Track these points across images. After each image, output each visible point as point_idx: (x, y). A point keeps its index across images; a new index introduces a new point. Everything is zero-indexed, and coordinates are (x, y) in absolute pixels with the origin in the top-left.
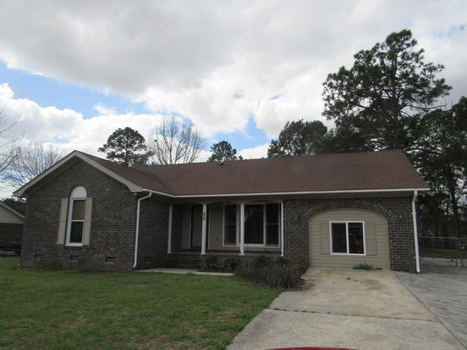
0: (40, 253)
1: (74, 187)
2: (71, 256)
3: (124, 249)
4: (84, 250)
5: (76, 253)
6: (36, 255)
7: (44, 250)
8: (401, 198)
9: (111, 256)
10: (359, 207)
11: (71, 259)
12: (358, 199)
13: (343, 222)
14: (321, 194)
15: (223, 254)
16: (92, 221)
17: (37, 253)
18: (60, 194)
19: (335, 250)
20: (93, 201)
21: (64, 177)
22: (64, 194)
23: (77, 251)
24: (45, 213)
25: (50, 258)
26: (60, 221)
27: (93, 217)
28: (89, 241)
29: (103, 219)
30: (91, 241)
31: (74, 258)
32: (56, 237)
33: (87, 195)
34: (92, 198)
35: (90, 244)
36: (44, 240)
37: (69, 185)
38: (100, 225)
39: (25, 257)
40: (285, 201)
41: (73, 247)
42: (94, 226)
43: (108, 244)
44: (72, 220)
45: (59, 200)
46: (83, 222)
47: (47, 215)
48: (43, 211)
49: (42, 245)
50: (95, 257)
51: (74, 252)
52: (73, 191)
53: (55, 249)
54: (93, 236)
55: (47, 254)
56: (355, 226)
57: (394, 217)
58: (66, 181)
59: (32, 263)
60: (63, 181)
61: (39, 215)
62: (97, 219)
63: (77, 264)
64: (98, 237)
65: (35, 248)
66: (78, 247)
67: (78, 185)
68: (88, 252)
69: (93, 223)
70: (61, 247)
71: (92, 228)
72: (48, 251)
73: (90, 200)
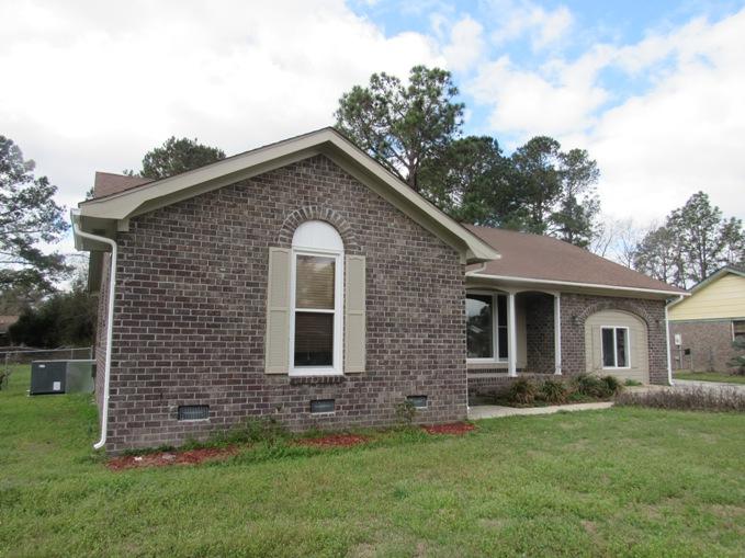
0: (194, 401)
1: (303, 219)
2: (313, 402)
3: (448, 377)
4: (350, 384)
5: (328, 393)
6: (181, 407)
7: (215, 392)
8: (657, 301)
9: (420, 393)
10: (629, 310)
11: (311, 410)
12: (627, 299)
13: (609, 327)
14: (580, 287)
15: (489, 376)
16: (367, 313)
17: (186, 402)
18: (256, 231)
19: (605, 365)
20: (368, 265)
21: (267, 188)
22: (272, 233)
23: (329, 388)
24: (208, 281)
25: (242, 413)
26: (269, 308)
27: (368, 303)
28: (364, 363)
29: (396, 310)
30: (368, 363)
31: (322, 406)
32: (259, 351)
33: (345, 247)
34: (364, 258)
35: (366, 369)
36: (214, 363)
37: (287, 213)
38: (387, 325)
39: (133, 418)
40: (562, 294)
41: (315, 378)
42: (374, 326)
43: (410, 368)
44: (297, 307)
45: (256, 249)
46: (332, 315)
47: (215, 289)
48: (198, 275)
49: (204, 376)
50: (381, 398)
51: (320, 392)
52: (298, 229)
53: (259, 388)
54: (373, 349)
55: (227, 402)
56: (621, 332)
57: (652, 324)
58: (278, 200)
59: (170, 437)
60: (266, 198)
61: (184, 287)
62: (379, 309)
63: (332, 420)
64: (385, 352)
65: (175, 388)
66: (331, 378)
67: (315, 219)
68: (360, 386)
69: (368, 319)
70: (277, 379)
71: (368, 330)
72: (229, 395)
73: (360, 263)
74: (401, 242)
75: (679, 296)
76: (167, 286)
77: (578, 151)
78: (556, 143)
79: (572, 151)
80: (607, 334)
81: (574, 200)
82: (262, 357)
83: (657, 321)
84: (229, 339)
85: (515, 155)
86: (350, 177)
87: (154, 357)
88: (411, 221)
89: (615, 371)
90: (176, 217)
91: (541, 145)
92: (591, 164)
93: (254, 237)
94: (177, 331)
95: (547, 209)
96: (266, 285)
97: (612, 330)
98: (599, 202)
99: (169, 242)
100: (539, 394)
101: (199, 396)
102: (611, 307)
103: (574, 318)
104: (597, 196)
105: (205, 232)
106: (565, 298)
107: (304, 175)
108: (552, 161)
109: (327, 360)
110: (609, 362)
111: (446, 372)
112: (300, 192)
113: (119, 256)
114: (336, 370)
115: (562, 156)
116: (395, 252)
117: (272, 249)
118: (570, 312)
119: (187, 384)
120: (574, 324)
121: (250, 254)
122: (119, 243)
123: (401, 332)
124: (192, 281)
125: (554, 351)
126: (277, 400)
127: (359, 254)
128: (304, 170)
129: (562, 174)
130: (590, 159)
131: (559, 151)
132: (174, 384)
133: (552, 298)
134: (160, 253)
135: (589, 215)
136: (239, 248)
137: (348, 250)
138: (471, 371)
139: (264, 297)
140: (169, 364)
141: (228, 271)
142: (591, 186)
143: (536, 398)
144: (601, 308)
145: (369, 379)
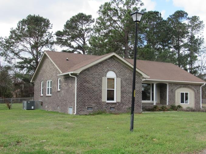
0: (90, 106)
1: (108, 71)
2: (111, 107)
4: (118, 104)
5: (113, 106)
6: (88, 107)
7: (93, 105)
8: (198, 85)
11: (110, 109)
15: (149, 105)
17: (89, 106)
18: (100, 74)
19: (181, 103)
20: (121, 80)
21: (102, 65)
22: (103, 74)
23: (113, 105)
24: (92, 84)
25: (98, 109)
26: (102, 89)
27: (121, 88)
28: (120, 100)
29: (126, 89)
30: (121, 100)
31: (112, 108)
32: (101, 97)
33: (117, 76)
34: (120, 78)
35: (121, 101)
36: (93, 100)
37: (105, 70)
38: (125, 92)
39: (80, 109)
40: (169, 84)
41: (111, 103)
42: (122, 92)
43: (129, 101)
44: (107, 88)
45: (100, 77)
46: (114, 90)
47: (93, 85)
48: (90, 83)
49: (92, 102)
50: (124, 107)
51: (112, 106)
52: (107, 73)
53: (101, 104)
54: (122, 97)
55: (95, 107)
56: (187, 94)
57: (196, 92)
58: (104, 67)
59: (87, 113)
60: (101, 67)
61: (88, 85)
62: (123, 89)
63: (114, 111)
64: (124, 98)
65: (87, 104)
66: (114, 103)
67: (111, 71)
68: (119, 105)
69: (121, 91)
70: (104, 103)
71: (121, 93)
72: (96, 106)
73: (119, 79)
74: (128, 75)
75: (204, 84)
76: (85, 85)
77: (195, 17)
78: (186, 13)
79: (193, 17)
80: (182, 94)
81: (194, 37)
82: (101, 98)
83: (198, 91)
84: (95, 95)
85: (168, 18)
86: (117, 61)
87: (83, 98)
88: (130, 70)
89: (184, 104)
90: (86, 72)
91: (180, 14)
92: (201, 22)
93: (100, 75)
94: (87, 94)
95: (182, 41)
96: (102, 84)
97: (183, 93)
98: (203, 39)
99: (85, 77)
100: (160, 109)
101: (91, 106)
102: (184, 87)
103: (172, 90)
104: (203, 36)
105: (91, 74)
106: (170, 85)
107: (109, 62)
108: (185, 21)
109: (113, 99)
110: (182, 102)
111: (137, 102)
112: (108, 65)
113: (77, 80)
114: (115, 101)
115: (188, 18)
116: (126, 77)
117: (103, 77)
118: (171, 88)
119: (88, 103)
120: (172, 92)
121: (99, 78)
122: (77, 77)
123: (128, 94)
124: (89, 84)
125: (166, 99)
126: (104, 107)
127: (119, 77)
128: (108, 60)
129: (189, 26)
130: (201, 20)
131: (187, 17)
132: (86, 103)
133: (166, 85)
134: (84, 79)
135: (200, 44)
136: (97, 77)
137: (117, 77)
138: (143, 104)
139: (101, 87)
140: (86, 100)
141: (95, 82)
142: (201, 31)
143: (159, 110)
144: (180, 87)
145: (121, 103)
